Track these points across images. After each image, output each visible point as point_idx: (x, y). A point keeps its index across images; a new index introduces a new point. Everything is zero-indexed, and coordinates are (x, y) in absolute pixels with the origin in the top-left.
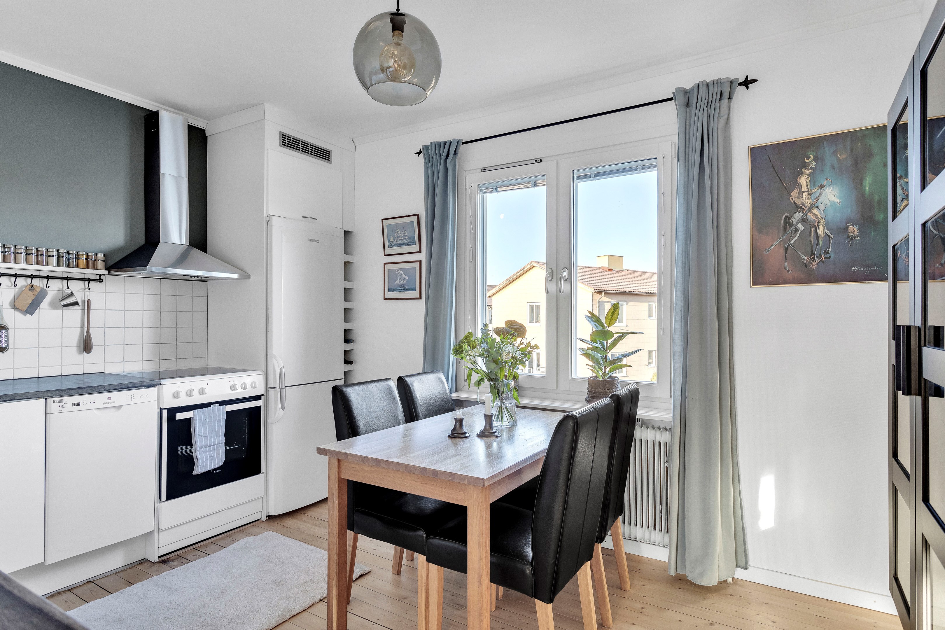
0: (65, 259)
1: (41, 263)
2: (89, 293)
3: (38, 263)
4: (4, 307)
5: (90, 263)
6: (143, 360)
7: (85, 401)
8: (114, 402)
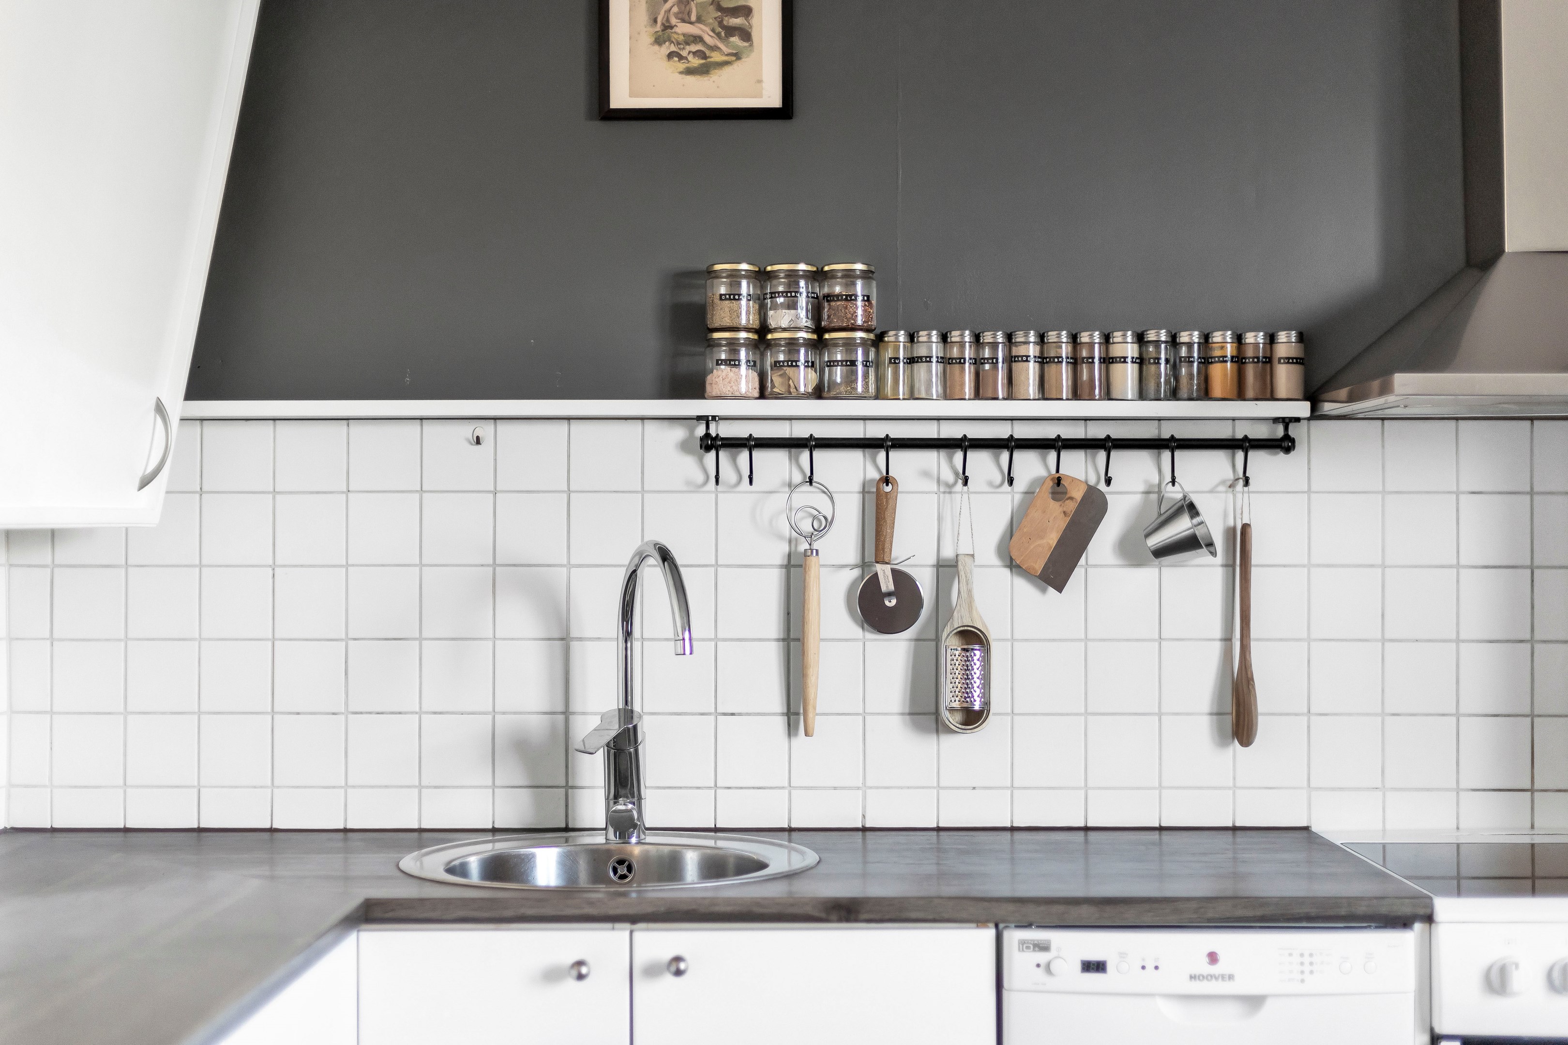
0: (1163, 366)
1: (1086, 390)
2: (1246, 495)
3: (1076, 395)
4: (978, 560)
5: (1250, 371)
6: (1462, 786)
7: (1123, 955)
8: (1231, 977)
